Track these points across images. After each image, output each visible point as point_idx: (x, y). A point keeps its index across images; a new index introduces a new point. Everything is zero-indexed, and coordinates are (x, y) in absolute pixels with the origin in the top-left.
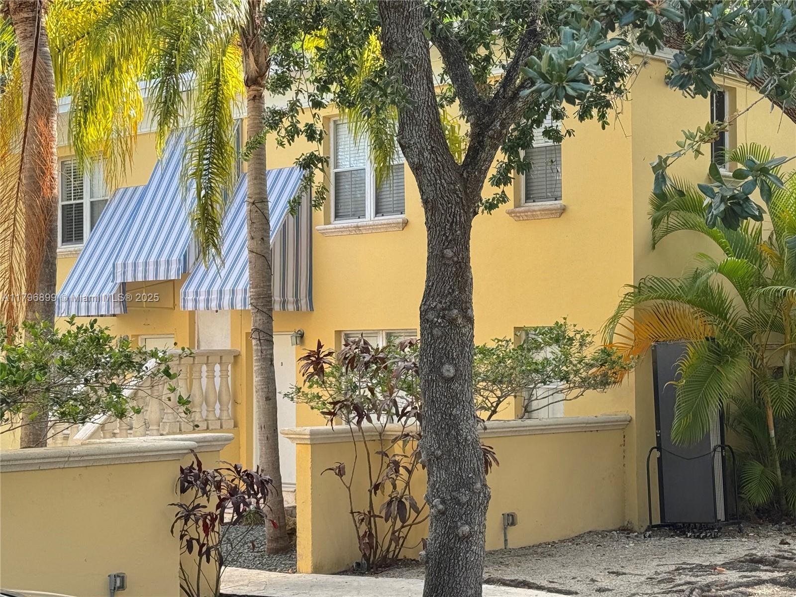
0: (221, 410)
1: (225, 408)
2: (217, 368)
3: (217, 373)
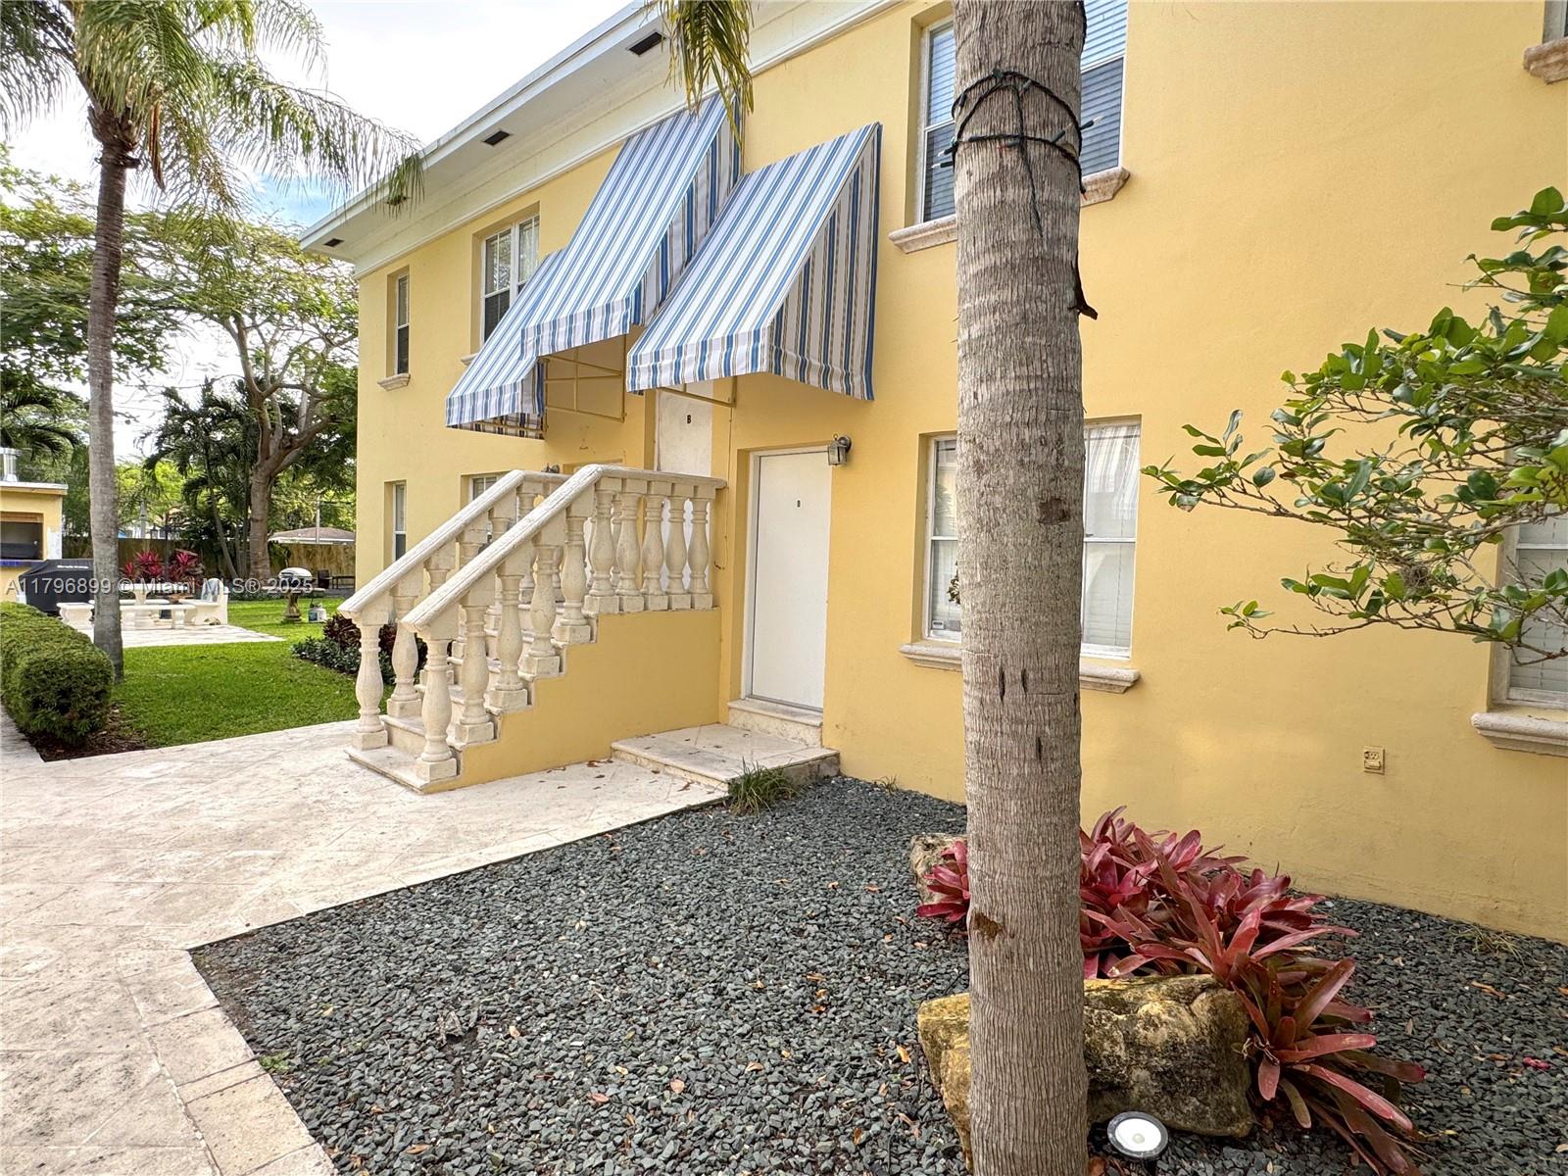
0: (692, 577)
1: (699, 574)
2: (688, 505)
3: (688, 516)
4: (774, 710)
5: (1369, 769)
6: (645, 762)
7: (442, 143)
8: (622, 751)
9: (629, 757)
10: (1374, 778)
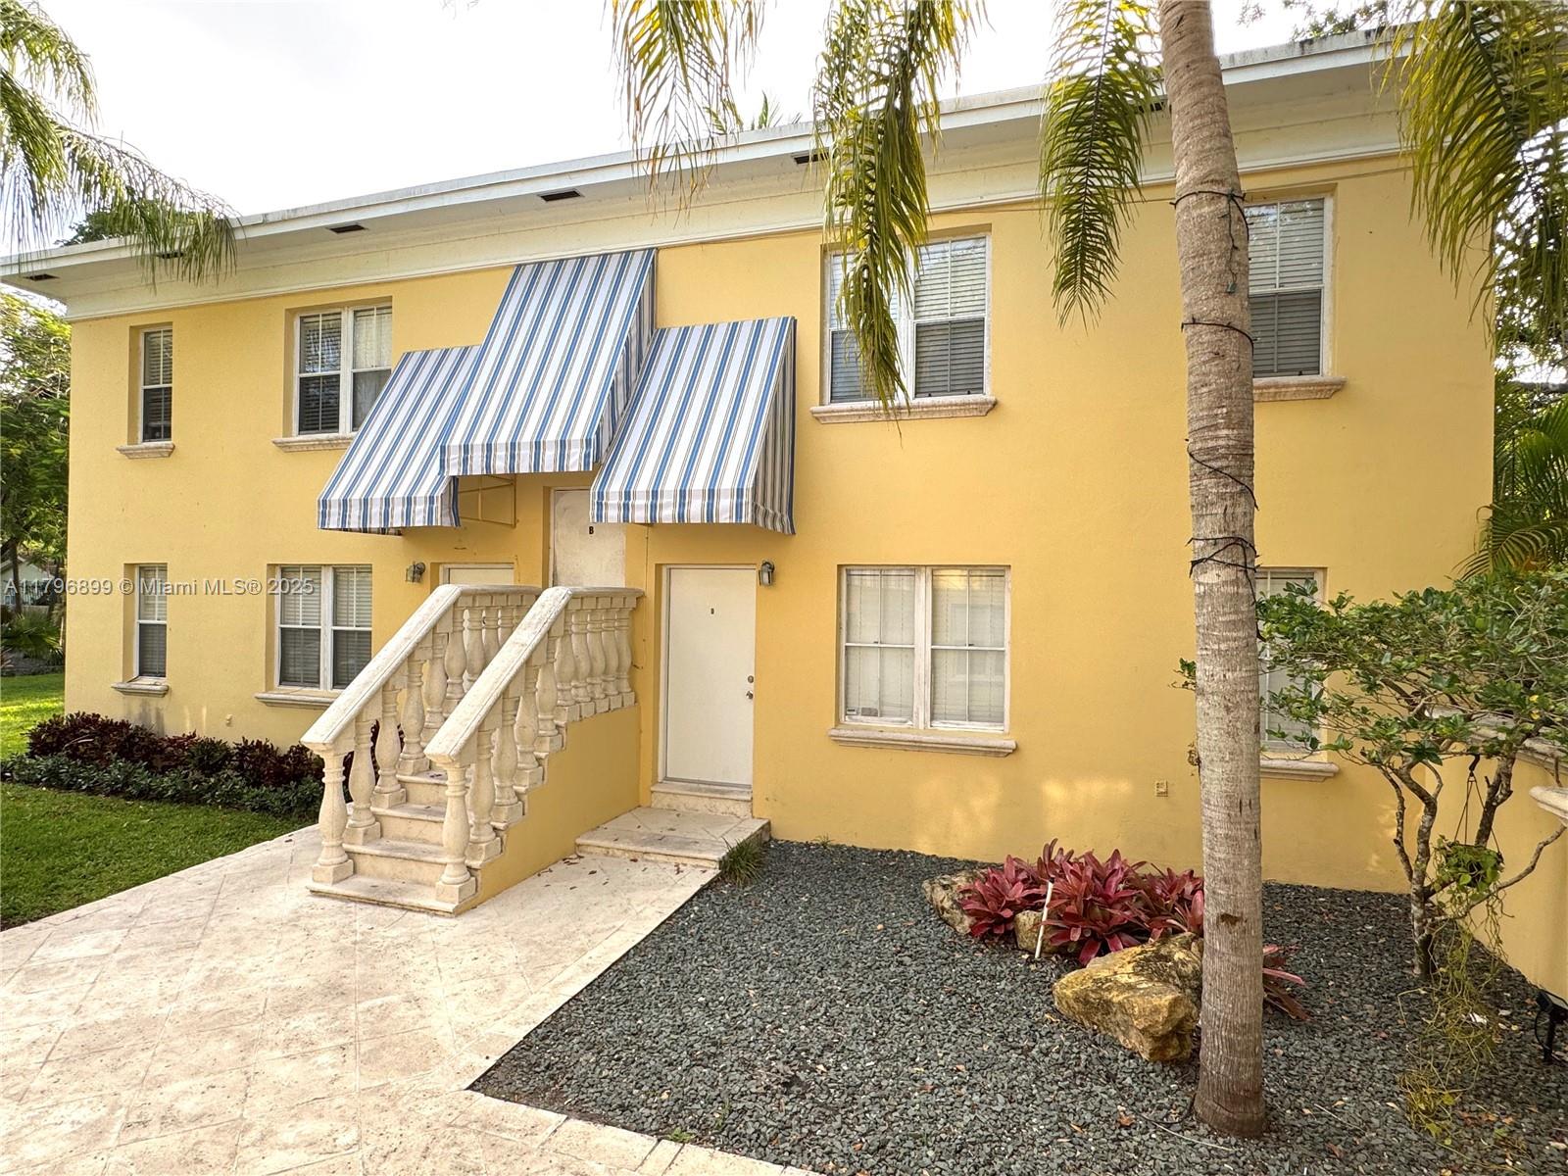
1: (625, 675)
4: (700, 790)
5: (1160, 794)
6: (619, 853)
7: (270, 219)
8: (588, 845)
9: (598, 850)
10: (1162, 799)
